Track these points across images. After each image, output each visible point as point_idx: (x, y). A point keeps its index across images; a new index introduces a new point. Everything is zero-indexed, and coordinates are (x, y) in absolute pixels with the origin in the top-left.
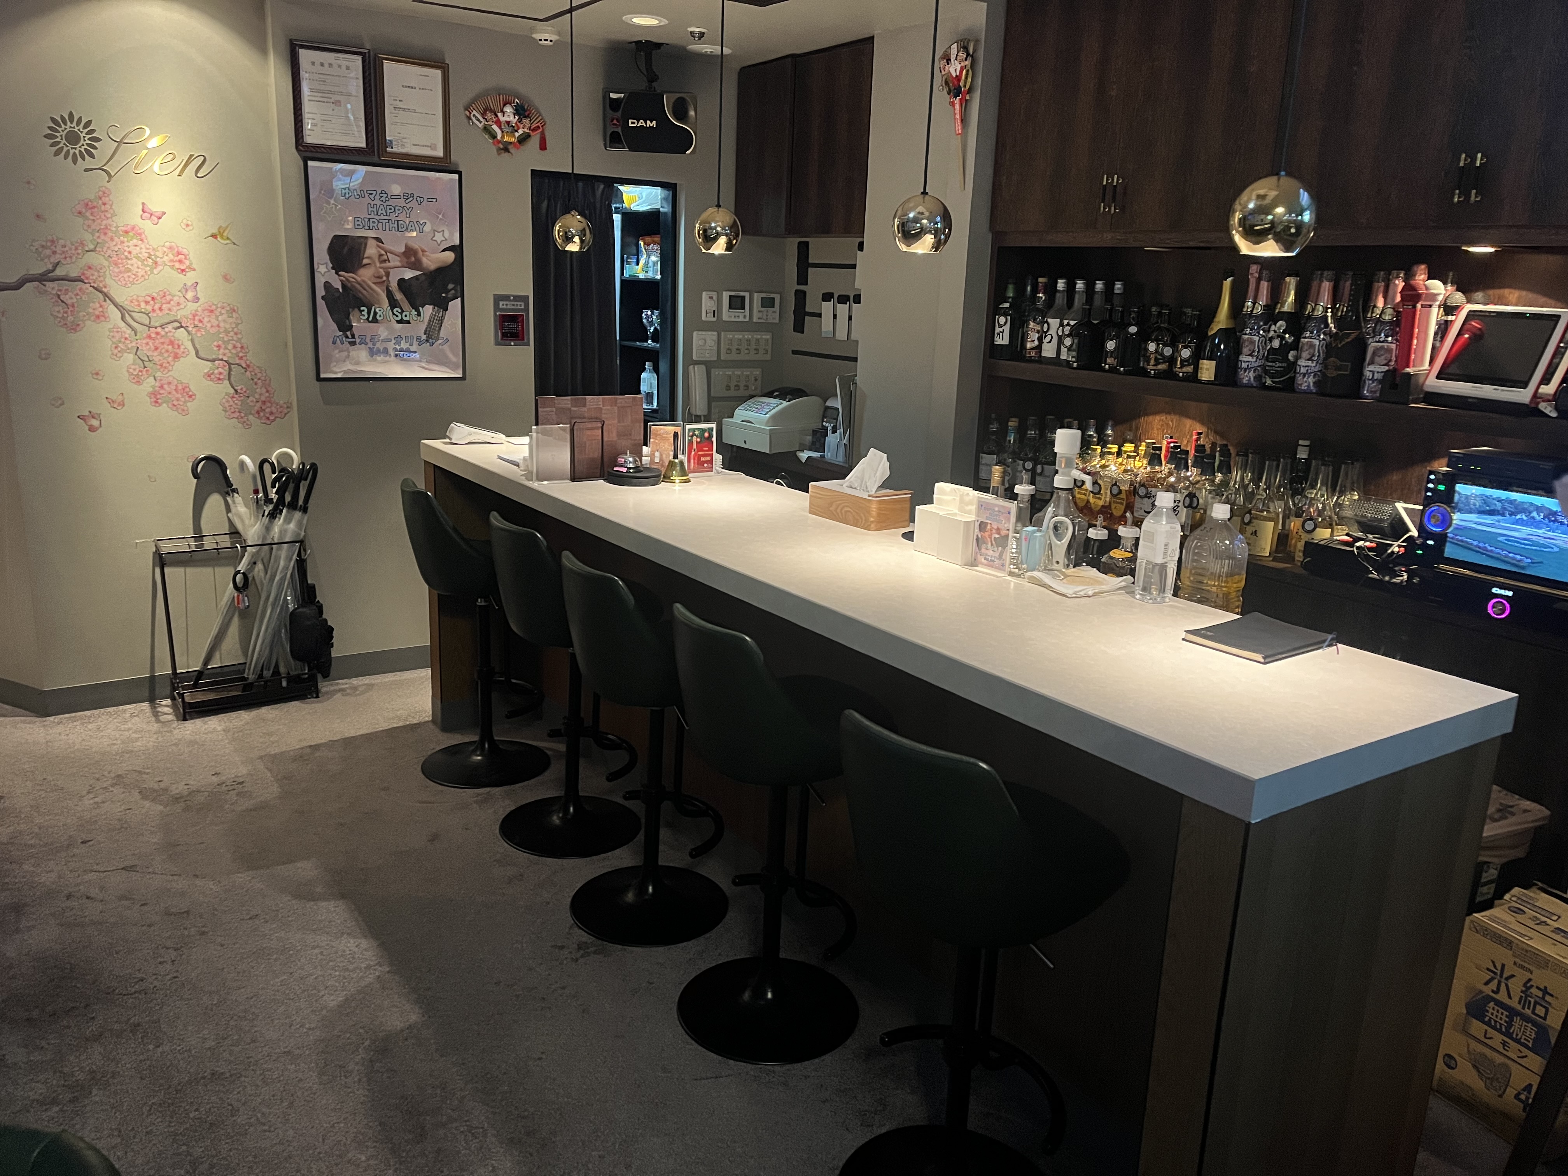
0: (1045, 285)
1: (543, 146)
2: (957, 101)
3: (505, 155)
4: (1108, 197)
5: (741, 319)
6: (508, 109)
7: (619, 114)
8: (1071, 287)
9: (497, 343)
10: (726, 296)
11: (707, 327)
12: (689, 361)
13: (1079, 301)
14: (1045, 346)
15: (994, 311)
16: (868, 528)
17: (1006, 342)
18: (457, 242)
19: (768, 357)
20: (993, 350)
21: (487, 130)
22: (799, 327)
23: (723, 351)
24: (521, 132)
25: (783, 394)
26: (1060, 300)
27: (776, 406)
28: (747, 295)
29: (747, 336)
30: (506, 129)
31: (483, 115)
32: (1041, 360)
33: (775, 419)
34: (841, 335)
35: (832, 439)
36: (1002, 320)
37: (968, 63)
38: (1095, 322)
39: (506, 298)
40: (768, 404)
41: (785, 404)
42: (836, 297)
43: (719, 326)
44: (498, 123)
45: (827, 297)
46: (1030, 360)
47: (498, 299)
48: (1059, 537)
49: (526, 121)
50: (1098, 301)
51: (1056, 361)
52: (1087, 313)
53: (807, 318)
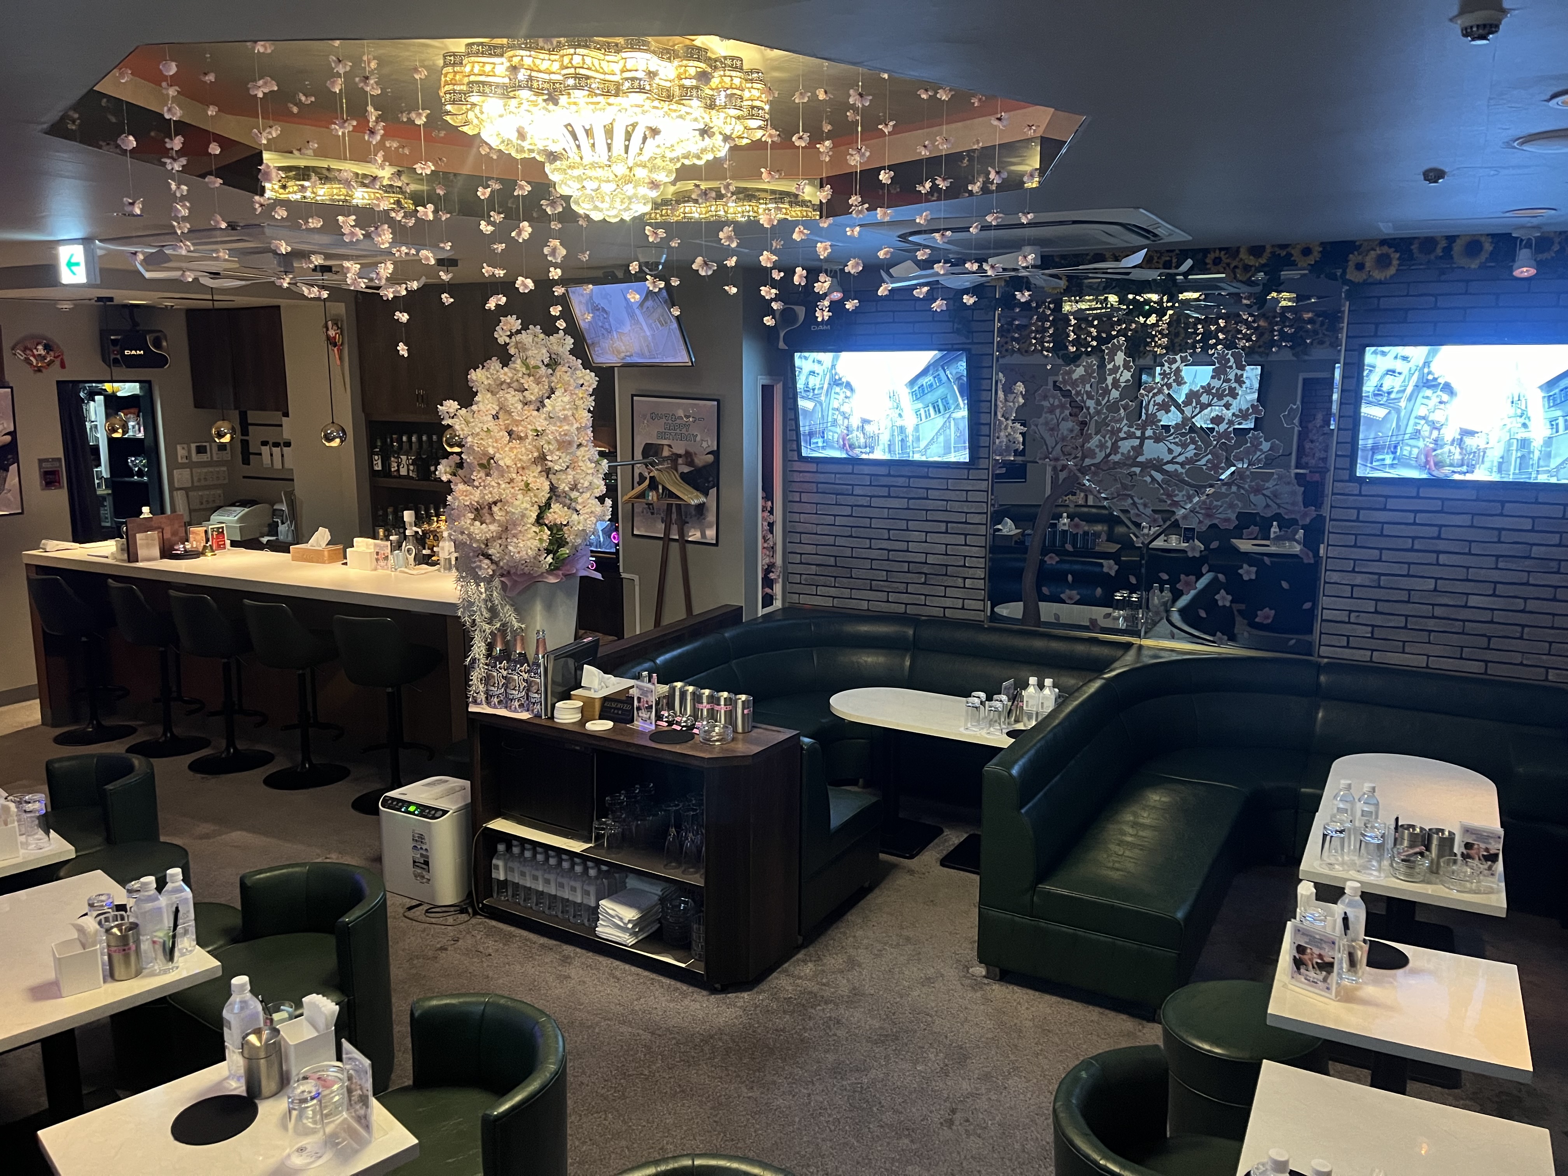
0: (397, 439)
1: (63, 366)
2: (336, 349)
3: (39, 374)
4: (420, 400)
5: (205, 460)
6: (40, 347)
7: (118, 348)
8: (410, 440)
9: (43, 490)
10: (193, 446)
11: (183, 466)
12: (172, 489)
13: (415, 447)
14: (401, 469)
15: (371, 454)
16: (324, 563)
17: (380, 468)
18: (12, 429)
19: (226, 481)
20: (374, 473)
21: (27, 360)
22: (246, 461)
23: (195, 479)
24: (48, 359)
25: (243, 504)
26: (406, 446)
27: (240, 512)
28: (207, 444)
29: (211, 469)
30: (39, 359)
31: (24, 351)
32: (401, 477)
33: (241, 520)
34: (278, 465)
35: (282, 528)
36: (376, 457)
37: (339, 331)
38: (424, 457)
39: (46, 460)
40: (235, 511)
41: (247, 510)
42: (271, 443)
43: (190, 465)
44: (34, 356)
45: (264, 443)
46: (395, 477)
47: (41, 461)
48: (410, 554)
49: (52, 353)
50: (425, 446)
51: (408, 477)
52: (418, 454)
53: (251, 456)
